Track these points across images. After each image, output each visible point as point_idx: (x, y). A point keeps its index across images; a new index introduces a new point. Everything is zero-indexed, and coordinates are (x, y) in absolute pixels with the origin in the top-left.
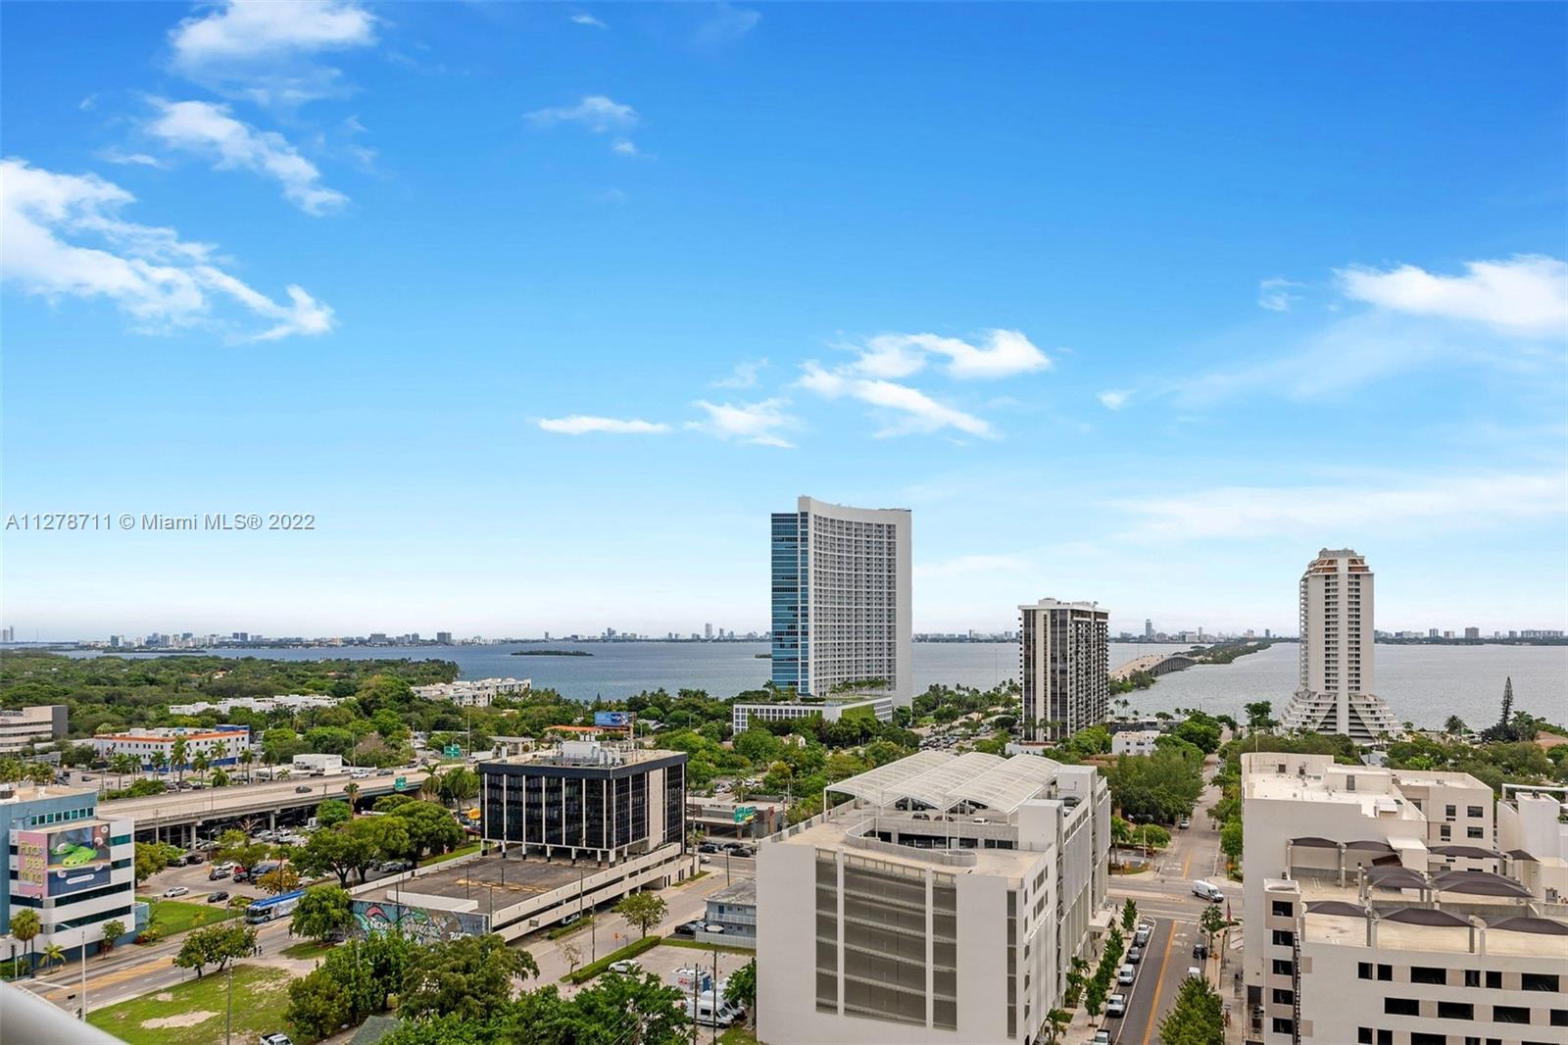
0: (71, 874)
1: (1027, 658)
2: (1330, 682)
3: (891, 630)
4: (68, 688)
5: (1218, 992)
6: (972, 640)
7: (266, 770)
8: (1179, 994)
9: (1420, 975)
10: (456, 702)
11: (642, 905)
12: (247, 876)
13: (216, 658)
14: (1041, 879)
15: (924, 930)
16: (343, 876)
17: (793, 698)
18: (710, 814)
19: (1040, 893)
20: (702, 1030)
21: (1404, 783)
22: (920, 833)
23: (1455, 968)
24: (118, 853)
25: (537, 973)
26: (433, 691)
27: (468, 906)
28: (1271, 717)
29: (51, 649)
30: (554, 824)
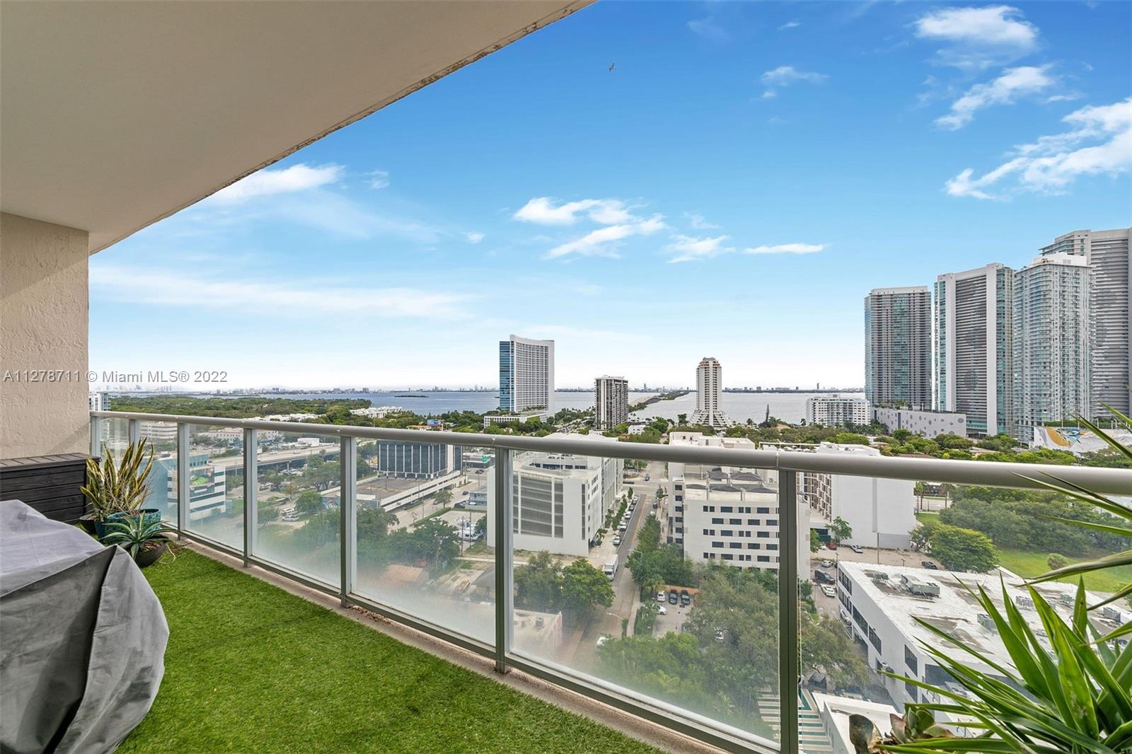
0: (196, 489)
1: (598, 398)
2: (707, 407)
3: (546, 388)
4: (197, 411)
5: (659, 519)
6: (580, 391)
7: (286, 445)
8: (645, 521)
9: (724, 509)
10: (370, 416)
11: (442, 496)
12: (276, 488)
13: (264, 398)
14: (595, 480)
15: (551, 500)
16: (318, 488)
17: (508, 413)
18: (473, 459)
19: (595, 485)
20: (464, 542)
21: (725, 442)
22: (551, 464)
23: (735, 506)
24: (218, 479)
25: (398, 523)
26: (360, 412)
27: (371, 498)
28: (687, 419)
29: (189, 395)
30: (408, 464)
